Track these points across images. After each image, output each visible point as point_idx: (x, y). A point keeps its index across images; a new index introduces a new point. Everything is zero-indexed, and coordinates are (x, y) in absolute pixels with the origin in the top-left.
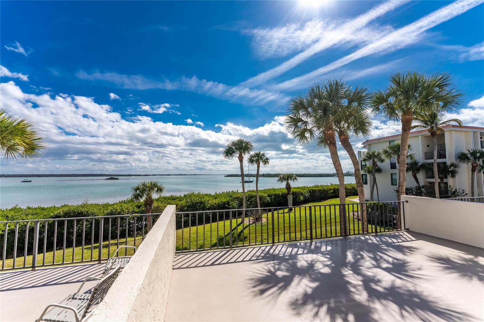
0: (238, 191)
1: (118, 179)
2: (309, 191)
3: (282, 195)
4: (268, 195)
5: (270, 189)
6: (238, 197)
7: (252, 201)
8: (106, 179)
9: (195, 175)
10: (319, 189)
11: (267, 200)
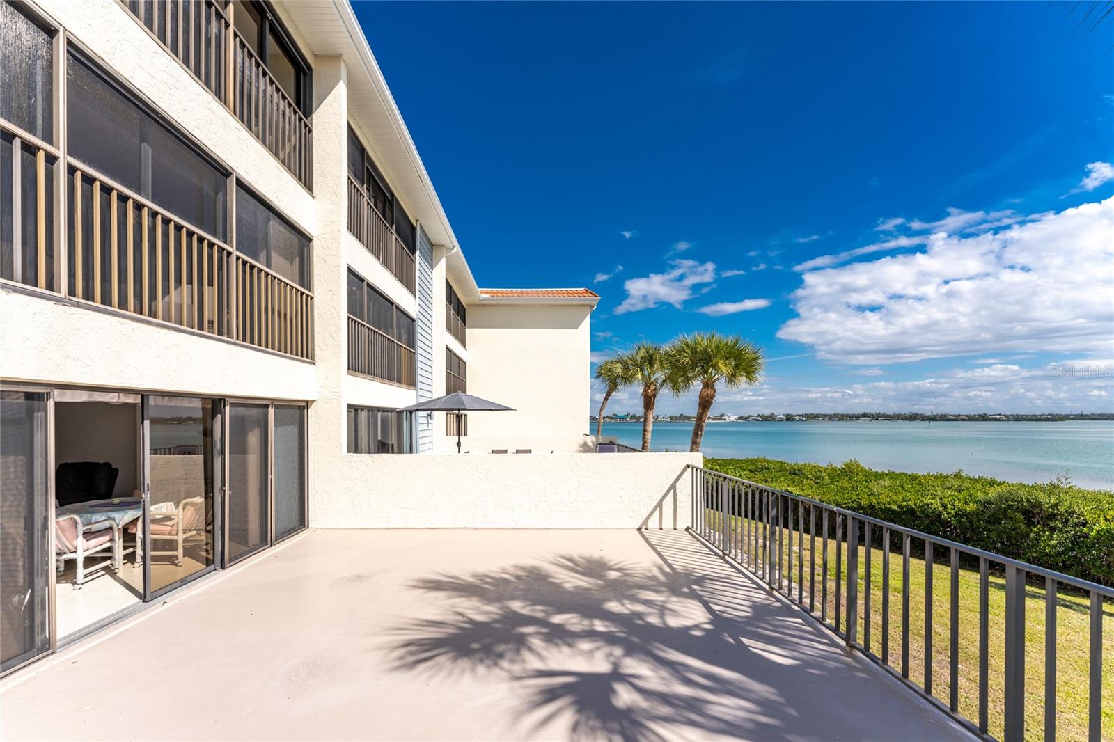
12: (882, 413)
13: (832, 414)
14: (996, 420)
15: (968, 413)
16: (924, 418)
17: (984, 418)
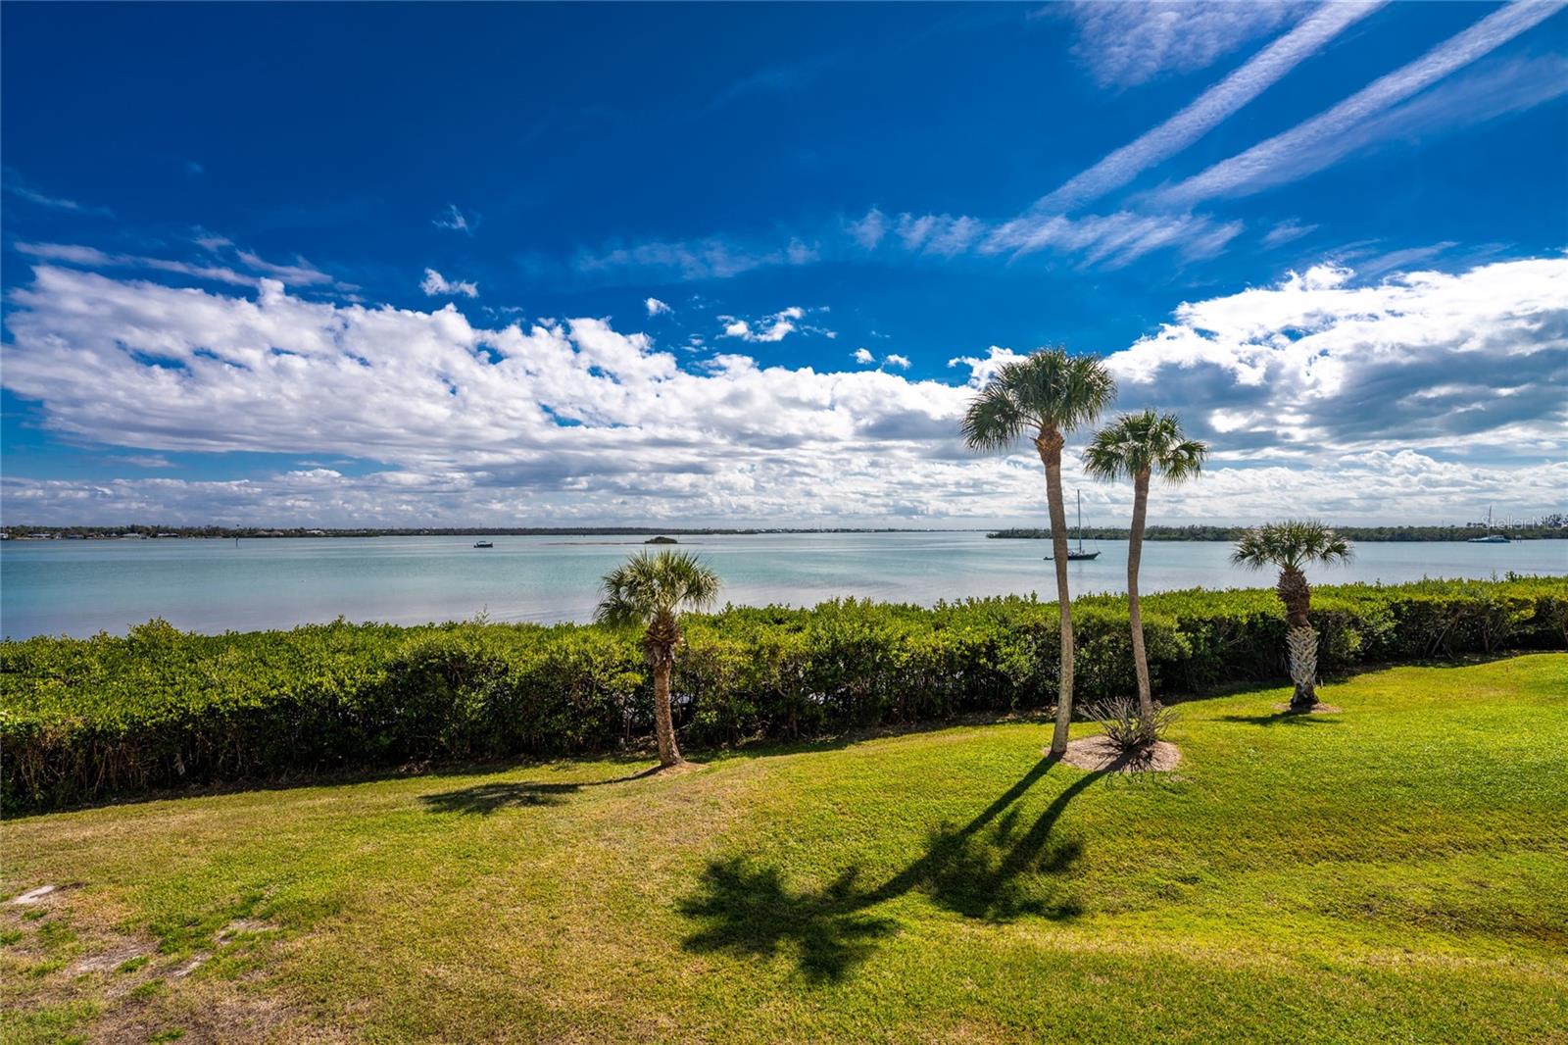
0: (1034, 596)
1: (674, 542)
2: (1395, 607)
3: (1252, 624)
4: (1180, 620)
5: (1185, 594)
6: (1037, 628)
7: (1101, 646)
8: (647, 543)
9: (890, 530)
10: (1451, 598)
11: (1177, 645)
12: (163, 526)
13: (69, 526)
14: (314, 535)
15: (284, 528)
16: (227, 534)
17: (301, 533)
